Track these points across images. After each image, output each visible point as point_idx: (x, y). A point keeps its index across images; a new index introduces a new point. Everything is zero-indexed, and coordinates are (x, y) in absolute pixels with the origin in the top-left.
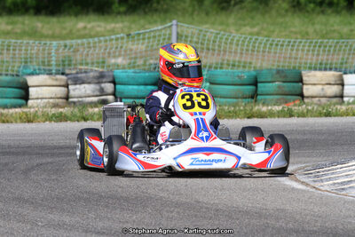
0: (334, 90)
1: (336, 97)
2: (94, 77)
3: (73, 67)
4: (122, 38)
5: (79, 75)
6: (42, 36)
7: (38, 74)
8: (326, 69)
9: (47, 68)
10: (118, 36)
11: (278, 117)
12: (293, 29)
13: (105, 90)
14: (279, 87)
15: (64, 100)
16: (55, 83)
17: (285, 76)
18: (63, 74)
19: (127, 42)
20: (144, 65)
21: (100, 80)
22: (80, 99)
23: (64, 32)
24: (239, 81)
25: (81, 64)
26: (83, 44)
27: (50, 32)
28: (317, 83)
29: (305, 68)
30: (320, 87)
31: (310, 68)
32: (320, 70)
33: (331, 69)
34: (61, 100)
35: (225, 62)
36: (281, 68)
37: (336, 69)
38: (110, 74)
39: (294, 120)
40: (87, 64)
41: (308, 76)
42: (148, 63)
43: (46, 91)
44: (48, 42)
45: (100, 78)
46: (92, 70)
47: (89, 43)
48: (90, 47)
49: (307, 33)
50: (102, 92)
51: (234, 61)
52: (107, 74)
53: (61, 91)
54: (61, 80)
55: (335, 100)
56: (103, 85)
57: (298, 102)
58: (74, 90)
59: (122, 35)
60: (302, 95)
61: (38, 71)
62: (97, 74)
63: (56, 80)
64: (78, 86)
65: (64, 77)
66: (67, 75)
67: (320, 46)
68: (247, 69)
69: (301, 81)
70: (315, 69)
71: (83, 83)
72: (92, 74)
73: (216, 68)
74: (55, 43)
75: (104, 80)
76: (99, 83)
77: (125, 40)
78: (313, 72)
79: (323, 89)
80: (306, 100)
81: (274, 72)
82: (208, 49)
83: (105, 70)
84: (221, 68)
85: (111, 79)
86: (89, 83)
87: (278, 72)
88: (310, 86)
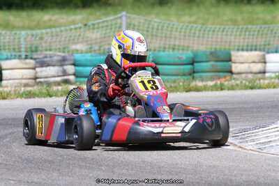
0: (259, 67)
1: (260, 73)
2: (58, 61)
3: (39, 53)
4: (80, 28)
5: (45, 59)
6: (13, 28)
7: (10, 59)
8: (251, 50)
9: (18, 54)
10: (77, 26)
11: (212, 90)
12: (225, 18)
13: (67, 71)
14: (213, 66)
15: (33, 81)
16: (25, 66)
17: (218, 57)
18: (31, 58)
19: (85, 31)
20: (100, 50)
21: (63, 63)
22: (46, 80)
23: (33, 24)
24: (178, 62)
25: (46, 50)
26: (47, 33)
27: (21, 24)
28: (244, 62)
29: (234, 50)
30: (247, 65)
31: (238, 50)
32: (247, 50)
33: (256, 50)
34: (30, 81)
35: (167, 46)
36: (213, 50)
37: (260, 50)
38: (72, 58)
39: (225, 93)
40: (50, 50)
41: (237, 56)
42: (102, 48)
43: (17, 73)
44: (18, 32)
45: (63, 62)
46: (55, 55)
47: (52, 32)
48: (52, 36)
49: (236, 21)
50: (65, 73)
51: (175, 45)
52: (68, 58)
53: (30, 73)
54: (30, 63)
55: (260, 76)
56: (65, 67)
57: (228, 78)
58: (41, 72)
59: (80, 25)
60: (231, 72)
61: (9, 57)
62: (60, 58)
63: (26, 63)
64: (44, 69)
65: (32, 61)
66: (35, 59)
67: (245, 31)
68: (185, 52)
69: (230, 60)
70: (243, 50)
71: (48, 65)
72: (56, 58)
73: (159, 51)
74: (23, 33)
75: (66, 63)
76: (62, 65)
77: (82, 30)
78: (241, 53)
79: (249, 67)
80: (235, 76)
81: (208, 53)
82: (152, 36)
83: (66, 54)
84: (164, 51)
85: (72, 62)
86: (54, 66)
87: (211, 53)
88: (238, 65)
